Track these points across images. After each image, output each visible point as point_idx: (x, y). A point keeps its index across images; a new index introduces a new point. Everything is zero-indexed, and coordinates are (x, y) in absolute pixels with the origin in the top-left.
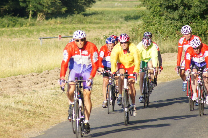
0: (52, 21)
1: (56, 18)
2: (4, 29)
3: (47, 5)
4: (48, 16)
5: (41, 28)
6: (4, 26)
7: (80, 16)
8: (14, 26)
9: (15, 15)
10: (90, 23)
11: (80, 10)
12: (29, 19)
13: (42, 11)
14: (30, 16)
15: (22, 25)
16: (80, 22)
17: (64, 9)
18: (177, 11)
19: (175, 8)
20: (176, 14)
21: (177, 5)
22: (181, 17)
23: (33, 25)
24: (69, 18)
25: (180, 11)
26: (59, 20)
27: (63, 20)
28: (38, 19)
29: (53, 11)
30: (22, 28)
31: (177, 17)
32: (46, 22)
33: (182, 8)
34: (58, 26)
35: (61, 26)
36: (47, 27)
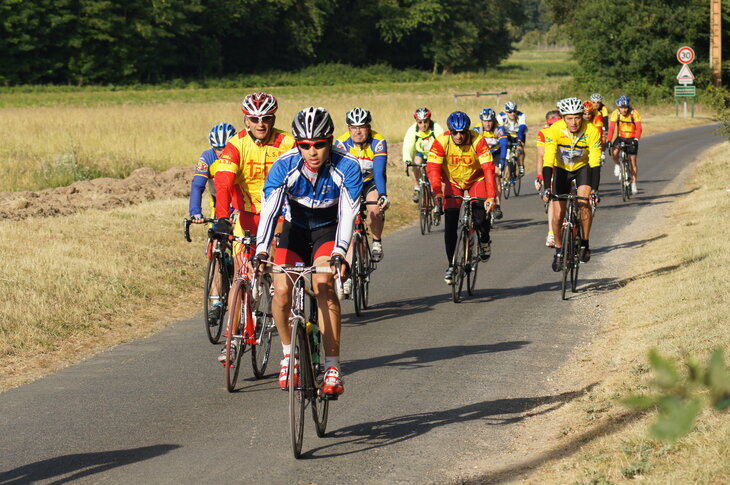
0: (461, 75)
1: (465, 71)
2: (405, 84)
3: (454, 56)
4: (456, 70)
5: (449, 83)
6: (405, 81)
7: (493, 71)
8: (416, 80)
9: (417, 68)
10: (506, 78)
11: (494, 63)
12: (434, 73)
13: (448, 64)
14: (435, 68)
15: (425, 79)
16: (494, 77)
17: (476, 61)
18: (612, 67)
19: (611, 63)
20: (612, 70)
21: (613, 60)
22: (618, 74)
23: (438, 79)
24: (481, 74)
25: (616, 67)
26: (469, 75)
27: (475, 74)
28: (444, 72)
29: (461, 63)
30: (426, 83)
31: (613, 74)
32: (454, 76)
33: (619, 62)
34: (468, 81)
35: (472, 81)
36: (454, 82)
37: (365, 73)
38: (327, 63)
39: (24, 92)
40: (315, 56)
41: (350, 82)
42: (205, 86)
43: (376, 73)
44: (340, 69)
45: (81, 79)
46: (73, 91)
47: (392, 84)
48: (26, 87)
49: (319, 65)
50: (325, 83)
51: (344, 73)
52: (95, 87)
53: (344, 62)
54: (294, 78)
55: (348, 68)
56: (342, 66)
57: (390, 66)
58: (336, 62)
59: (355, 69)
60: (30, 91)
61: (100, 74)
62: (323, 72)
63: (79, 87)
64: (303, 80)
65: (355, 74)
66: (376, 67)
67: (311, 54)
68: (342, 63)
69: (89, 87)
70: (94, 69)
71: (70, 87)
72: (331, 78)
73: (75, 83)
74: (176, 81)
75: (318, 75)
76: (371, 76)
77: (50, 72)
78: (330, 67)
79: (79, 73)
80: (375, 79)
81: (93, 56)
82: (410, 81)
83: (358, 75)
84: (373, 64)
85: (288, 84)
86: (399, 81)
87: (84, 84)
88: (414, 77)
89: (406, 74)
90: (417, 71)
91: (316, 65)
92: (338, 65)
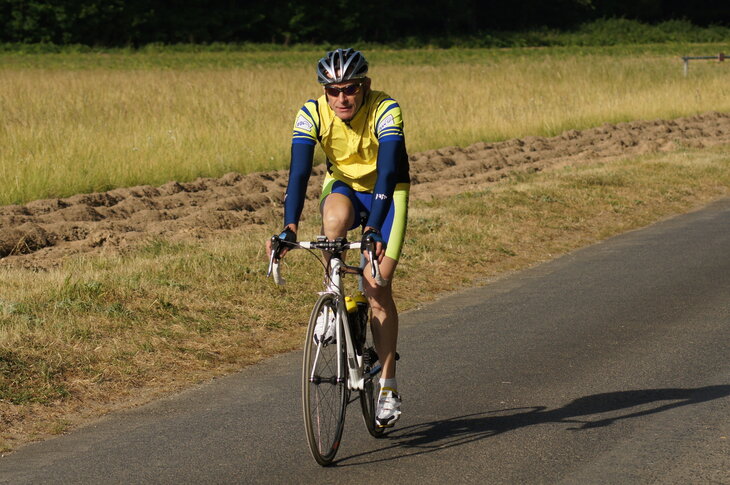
37: (656, 31)
38: (607, 19)
39: (212, 51)
40: (593, 8)
41: (635, 41)
42: (446, 46)
43: (671, 31)
44: (623, 26)
45: (288, 35)
46: (276, 50)
47: (690, 45)
48: (215, 45)
49: (597, 21)
50: (604, 43)
51: (628, 30)
52: (306, 46)
53: (630, 17)
54: (565, 38)
55: (634, 24)
56: (627, 21)
57: (689, 22)
58: (619, 16)
59: (644, 26)
60: (221, 50)
61: (311, 29)
62: (602, 29)
63: (285, 46)
64: (574, 38)
65: (642, 32)
66: (670, 23)
67: (589, 6)
68: (627, 18)
69: (299, 46)
70: (303, 23)
71: (274, 45)
72: (611, 36)
73: (280, 40)
74: (411, 39)
75: (595, 33)
76: (663, 35)
77: (249, 26)
78: (611, 23)
79: (286, 28)
80: (668, 39)
81: (303, 8)
82: (712, 41)
83: (646, 33)
84: (668, 20)
85: (555, 43)
86: (699, 41)
87: (292, 43)
88: (718, 36)
89: (709, 32)
90: (722, 29)
91: (593, 20)
92: (622, 21)
